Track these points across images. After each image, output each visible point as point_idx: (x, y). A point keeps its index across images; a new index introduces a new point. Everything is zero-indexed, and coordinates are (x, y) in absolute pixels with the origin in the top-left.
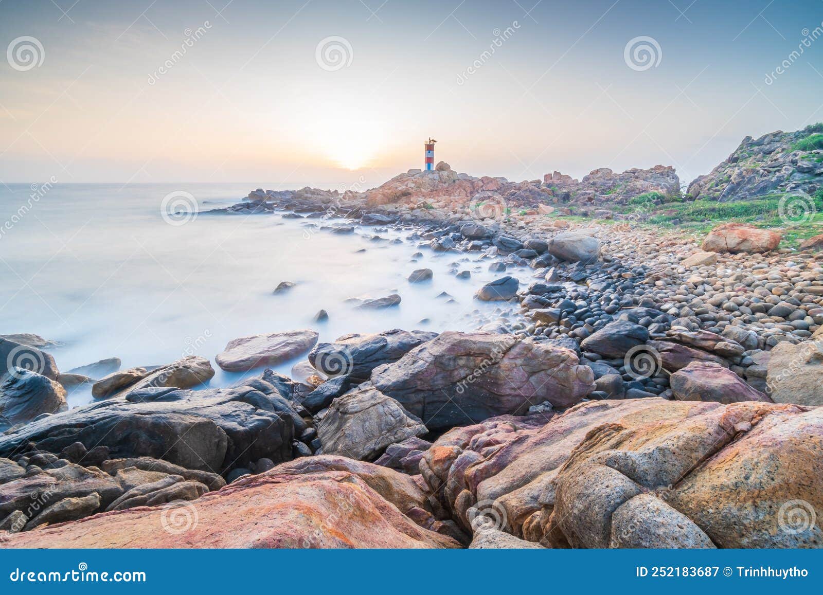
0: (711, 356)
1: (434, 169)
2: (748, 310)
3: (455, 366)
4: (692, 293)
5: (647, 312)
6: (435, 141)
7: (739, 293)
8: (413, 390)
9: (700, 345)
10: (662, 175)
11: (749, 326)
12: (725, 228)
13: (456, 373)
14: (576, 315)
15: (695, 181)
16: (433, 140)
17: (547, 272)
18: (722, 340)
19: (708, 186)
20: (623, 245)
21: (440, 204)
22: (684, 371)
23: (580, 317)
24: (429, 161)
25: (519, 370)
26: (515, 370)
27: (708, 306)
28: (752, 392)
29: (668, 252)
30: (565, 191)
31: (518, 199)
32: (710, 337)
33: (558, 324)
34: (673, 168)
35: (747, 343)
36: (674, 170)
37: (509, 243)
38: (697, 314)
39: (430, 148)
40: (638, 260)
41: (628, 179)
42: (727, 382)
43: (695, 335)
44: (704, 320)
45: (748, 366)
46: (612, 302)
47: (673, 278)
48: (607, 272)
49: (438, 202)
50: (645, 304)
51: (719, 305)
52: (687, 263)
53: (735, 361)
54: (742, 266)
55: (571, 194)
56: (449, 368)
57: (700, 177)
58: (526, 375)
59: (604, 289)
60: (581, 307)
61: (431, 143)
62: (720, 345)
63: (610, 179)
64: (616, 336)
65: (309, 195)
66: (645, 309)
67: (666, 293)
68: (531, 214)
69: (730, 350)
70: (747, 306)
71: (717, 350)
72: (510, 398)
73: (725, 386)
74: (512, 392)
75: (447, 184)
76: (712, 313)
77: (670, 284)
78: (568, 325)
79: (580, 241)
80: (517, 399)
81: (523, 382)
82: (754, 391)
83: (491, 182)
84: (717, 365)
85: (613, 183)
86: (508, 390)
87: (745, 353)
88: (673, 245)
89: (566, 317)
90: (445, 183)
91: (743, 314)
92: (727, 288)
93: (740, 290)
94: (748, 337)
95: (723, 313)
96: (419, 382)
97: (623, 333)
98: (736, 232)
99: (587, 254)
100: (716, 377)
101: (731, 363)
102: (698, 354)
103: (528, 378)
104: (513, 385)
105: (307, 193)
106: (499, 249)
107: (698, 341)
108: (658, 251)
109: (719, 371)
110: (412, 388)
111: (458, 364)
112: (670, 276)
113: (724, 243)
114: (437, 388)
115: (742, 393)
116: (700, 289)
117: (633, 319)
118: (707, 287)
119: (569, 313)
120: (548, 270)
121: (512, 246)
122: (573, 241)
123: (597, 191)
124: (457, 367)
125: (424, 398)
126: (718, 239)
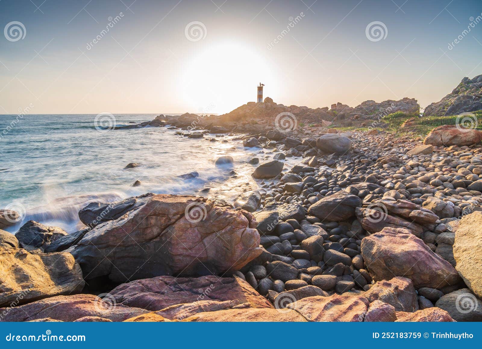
0: (406, 223)
1: (263, 102)
2: (450, 185)
3: (147, 225)
4: (409, 173)
5: (368, 185)
6: (264, 85)
7: (446, 173)
8: (104, 245)
9: (398, 212)
10: (408, 103)
11: (448, 197)
12: (441, 129)
13: (149, 231)
14: (314, 188)
15: (429, 106)
16: (263, 85)
17: (310, 159)
18: (417, 209)
19: (438, 109)
20: (369, 143)
21: (263, 121)
22: (375, 235)
23: (318, 189)
24: (260, 96)
25: (194, 231)
26: (190, 231)
27: (417, 182)
28: (436, 259)
29: (399, 147)
30: (342, 113)
31: (312, 118)
32: (406, 206)
33: (299, 195)
34: (416, 99)
35: (444, 212)
36: (417, 101)
37: (292, 142)
38: (407, 188)
39: (260, 89)
40: (377, 151)
41: (384, 105)
42: (411, 249)
43: (394, 204)
44: (412, 193)
45: (440, 233)
46: (346, 179)
47: (397, 162)
48: (352, 159)
49: (262, 120)
50: (369, 180)
51: (427, 181)
52: (410, 154)
53: (430, 227)
54: (452, 154)
55: (346, 115)
56: (142, 227)
57: (432, 103)
58: (199, 236)
59: (345, 171)
60: (321, 181)
61: (262, 86)
62: (414, 213)
63: (372, 106)
64: (332, 203)
65: (188, 118)
66: (368, 183)
67: (388, 173)
68: (316, 126)
69: (422, 218)
70: (450, 182)
71: (411, 217)
72: (181, 258)
73: (409, 253)
74: (185, 252)
75: (270, 111)
76: (419, 187)
77: (394, 167)
78: (306, 194)
79: (337, 139)
80: (188, 259)
81: (196, 243)
82: (438, 259)
83: (296, 109)
84: (406, 231)
85: (374, 108)
86: (181, 250)
87: (438, 221)
88: (404, 142)
89: (306, 188)
90: (269, 110)
91: (445, 188)
92: (437, 170)
93: (446, 171)
94: (445, 207)
95: (429, 187)
96: (112, 239)
97: (338, 201)
98: (449, 131)
99: (342, 148)
100: (403, 243)
101: (426, 229)
102: (394, 220)
103: (202, 238)
104: (185, 245)
105: (187, 116)
106: (286, 146)
107: (396, 209)
108: (392, 146)
109: (406, 237)
110: (104, 243)
111: (151, 224)
112: (394, 161)
113: (440, 140)
114: (130, 244)
115: (424, 262)
116: (416, 169)
117: (354, 191)
118: (421, 168)
119: (309, 186)
120: (311, 158)
121: (294, 144)
122: (332, 139)
123: (362, 113)
124: (149, 226)
125: (115, 253)
126: (436, 137)
